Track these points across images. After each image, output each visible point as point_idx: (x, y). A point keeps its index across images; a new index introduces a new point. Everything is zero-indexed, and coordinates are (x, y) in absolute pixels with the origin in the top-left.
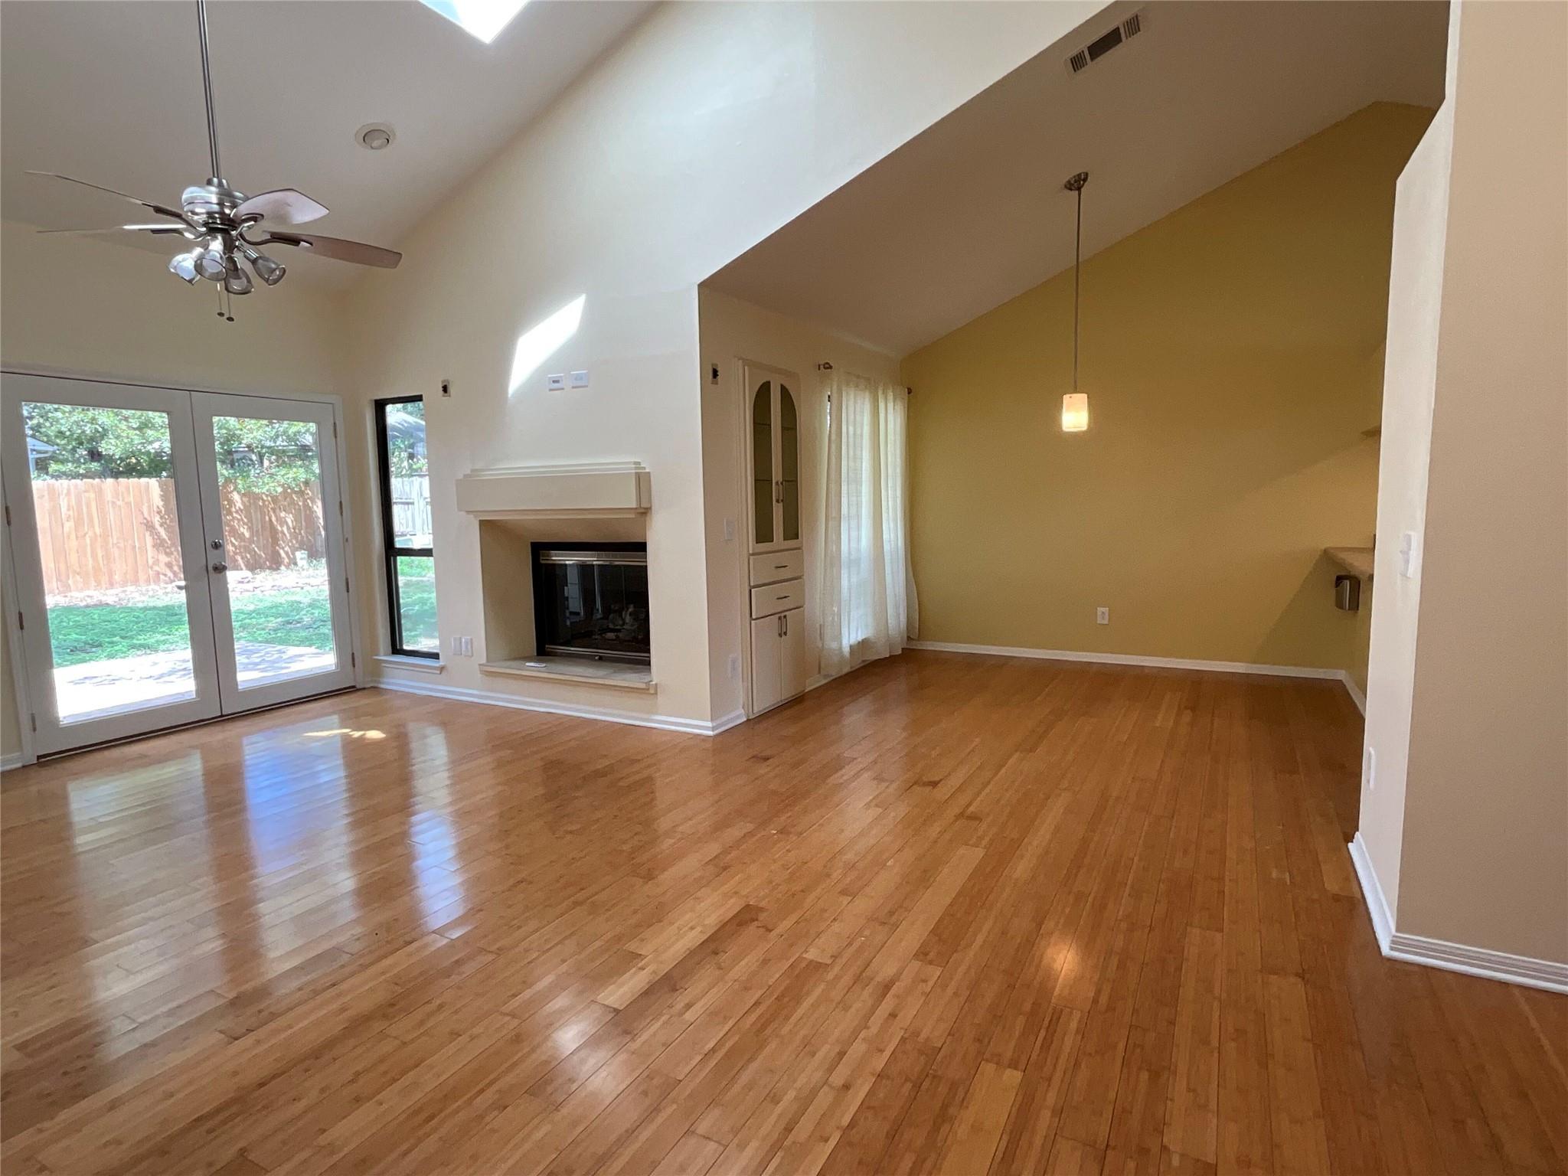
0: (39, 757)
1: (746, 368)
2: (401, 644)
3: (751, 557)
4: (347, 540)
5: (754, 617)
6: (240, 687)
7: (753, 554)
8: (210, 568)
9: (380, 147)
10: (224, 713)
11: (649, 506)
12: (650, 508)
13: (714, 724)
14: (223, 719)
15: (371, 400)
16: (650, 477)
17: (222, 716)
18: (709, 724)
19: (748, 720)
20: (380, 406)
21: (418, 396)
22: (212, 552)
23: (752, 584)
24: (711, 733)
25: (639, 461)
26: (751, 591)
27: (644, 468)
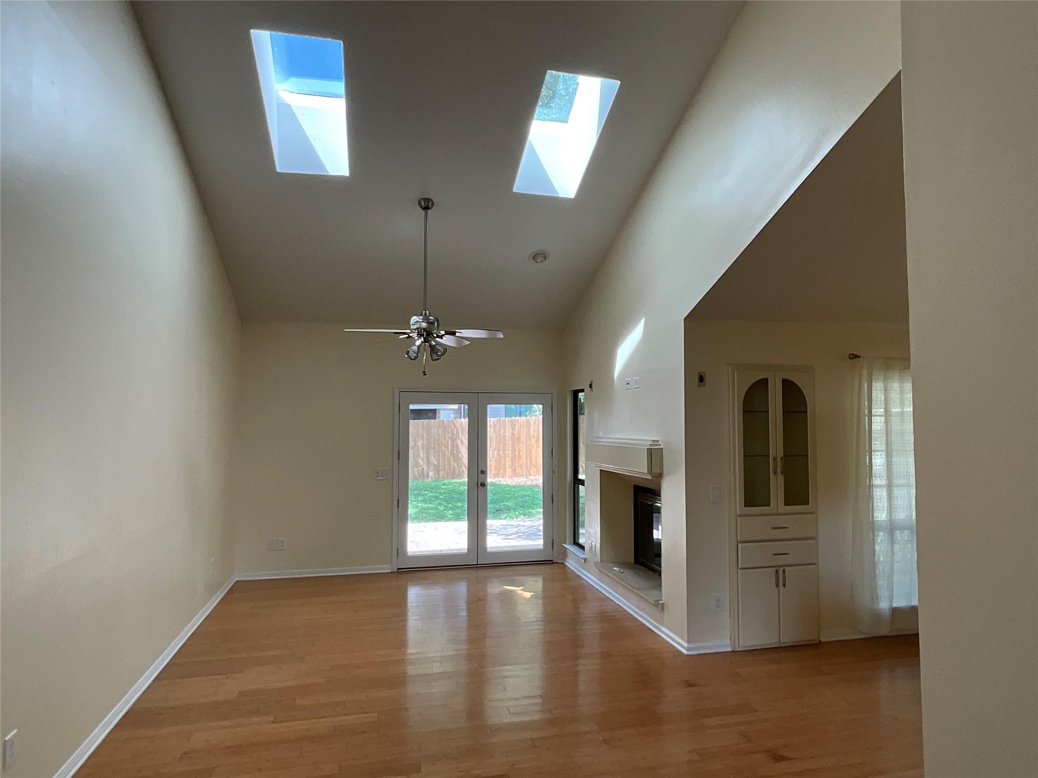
0: (398, 569)
1: (736, 372)
2: (578, 540)
3: (739, 519)
4: (554, 472)
5: (740, 566)
6: (488, 550)
7: (740, 516)
8: (479, 485)
9: (541, 262)
10: (479, 563)
11: (661, 472)
12: (662, 473)
13: (690, 646)
14: (478, 567)
15: (571, 391)
16: (662, 451)
17: (477, 564)
18: (686, 645)
19: (733, 652)
20: (576, 394)
21: (581, 389)
22: (481, 476)
23: (739, 539)
24: (685, 652)
25: (658, 439)
26: (738, 545)
27: (660, 445)
